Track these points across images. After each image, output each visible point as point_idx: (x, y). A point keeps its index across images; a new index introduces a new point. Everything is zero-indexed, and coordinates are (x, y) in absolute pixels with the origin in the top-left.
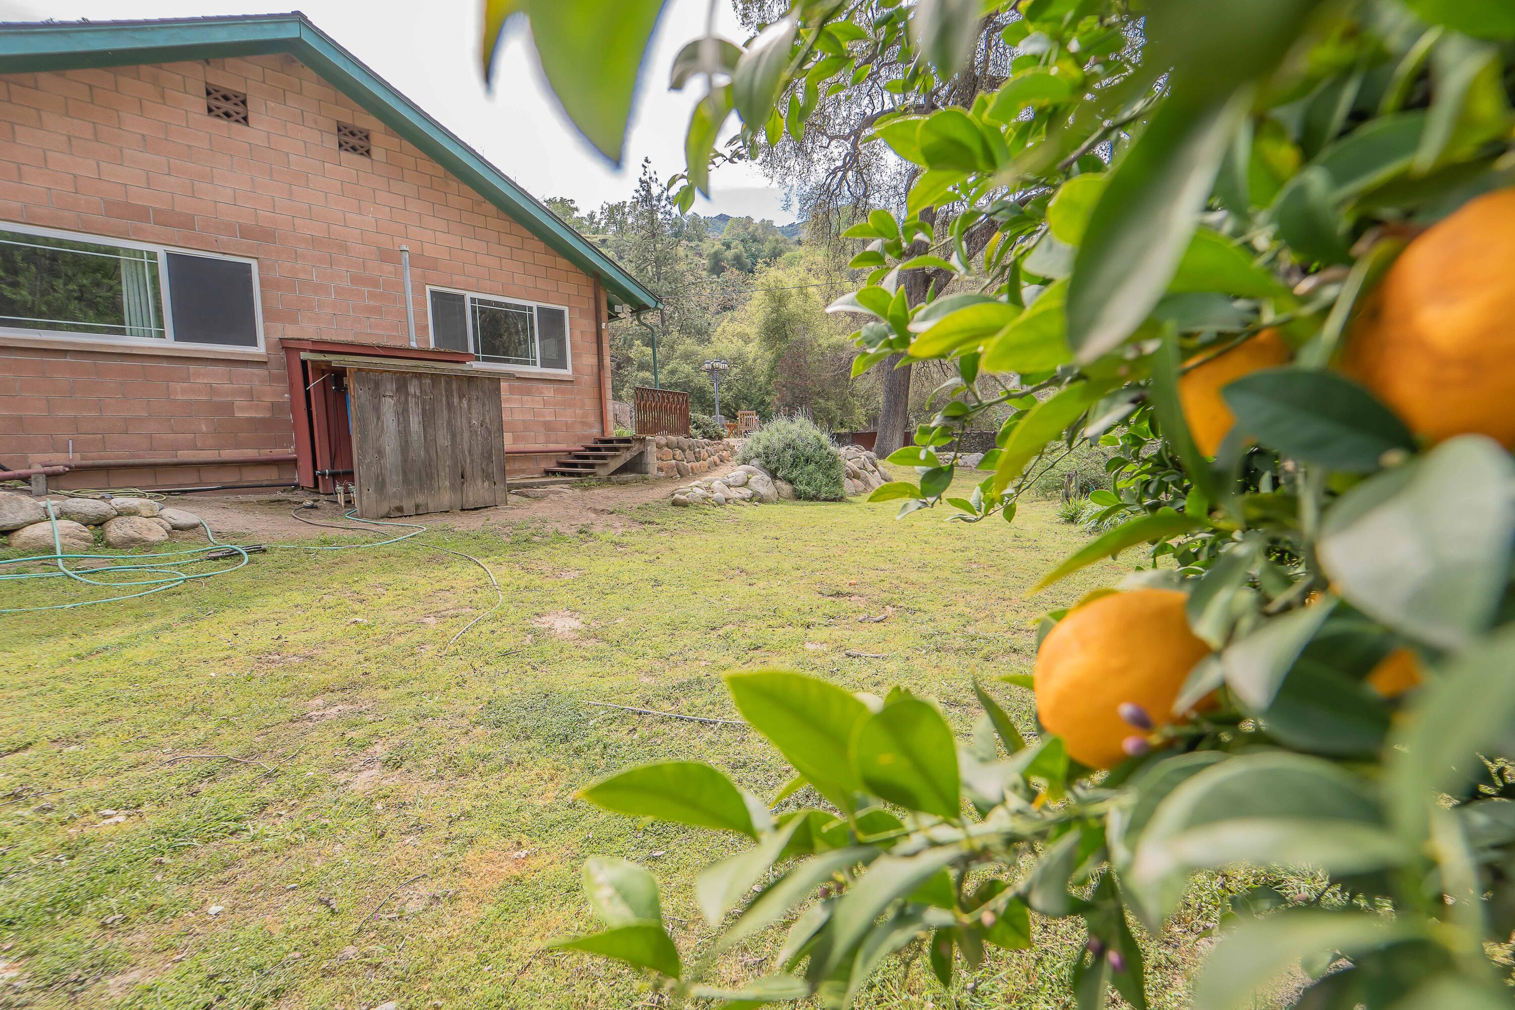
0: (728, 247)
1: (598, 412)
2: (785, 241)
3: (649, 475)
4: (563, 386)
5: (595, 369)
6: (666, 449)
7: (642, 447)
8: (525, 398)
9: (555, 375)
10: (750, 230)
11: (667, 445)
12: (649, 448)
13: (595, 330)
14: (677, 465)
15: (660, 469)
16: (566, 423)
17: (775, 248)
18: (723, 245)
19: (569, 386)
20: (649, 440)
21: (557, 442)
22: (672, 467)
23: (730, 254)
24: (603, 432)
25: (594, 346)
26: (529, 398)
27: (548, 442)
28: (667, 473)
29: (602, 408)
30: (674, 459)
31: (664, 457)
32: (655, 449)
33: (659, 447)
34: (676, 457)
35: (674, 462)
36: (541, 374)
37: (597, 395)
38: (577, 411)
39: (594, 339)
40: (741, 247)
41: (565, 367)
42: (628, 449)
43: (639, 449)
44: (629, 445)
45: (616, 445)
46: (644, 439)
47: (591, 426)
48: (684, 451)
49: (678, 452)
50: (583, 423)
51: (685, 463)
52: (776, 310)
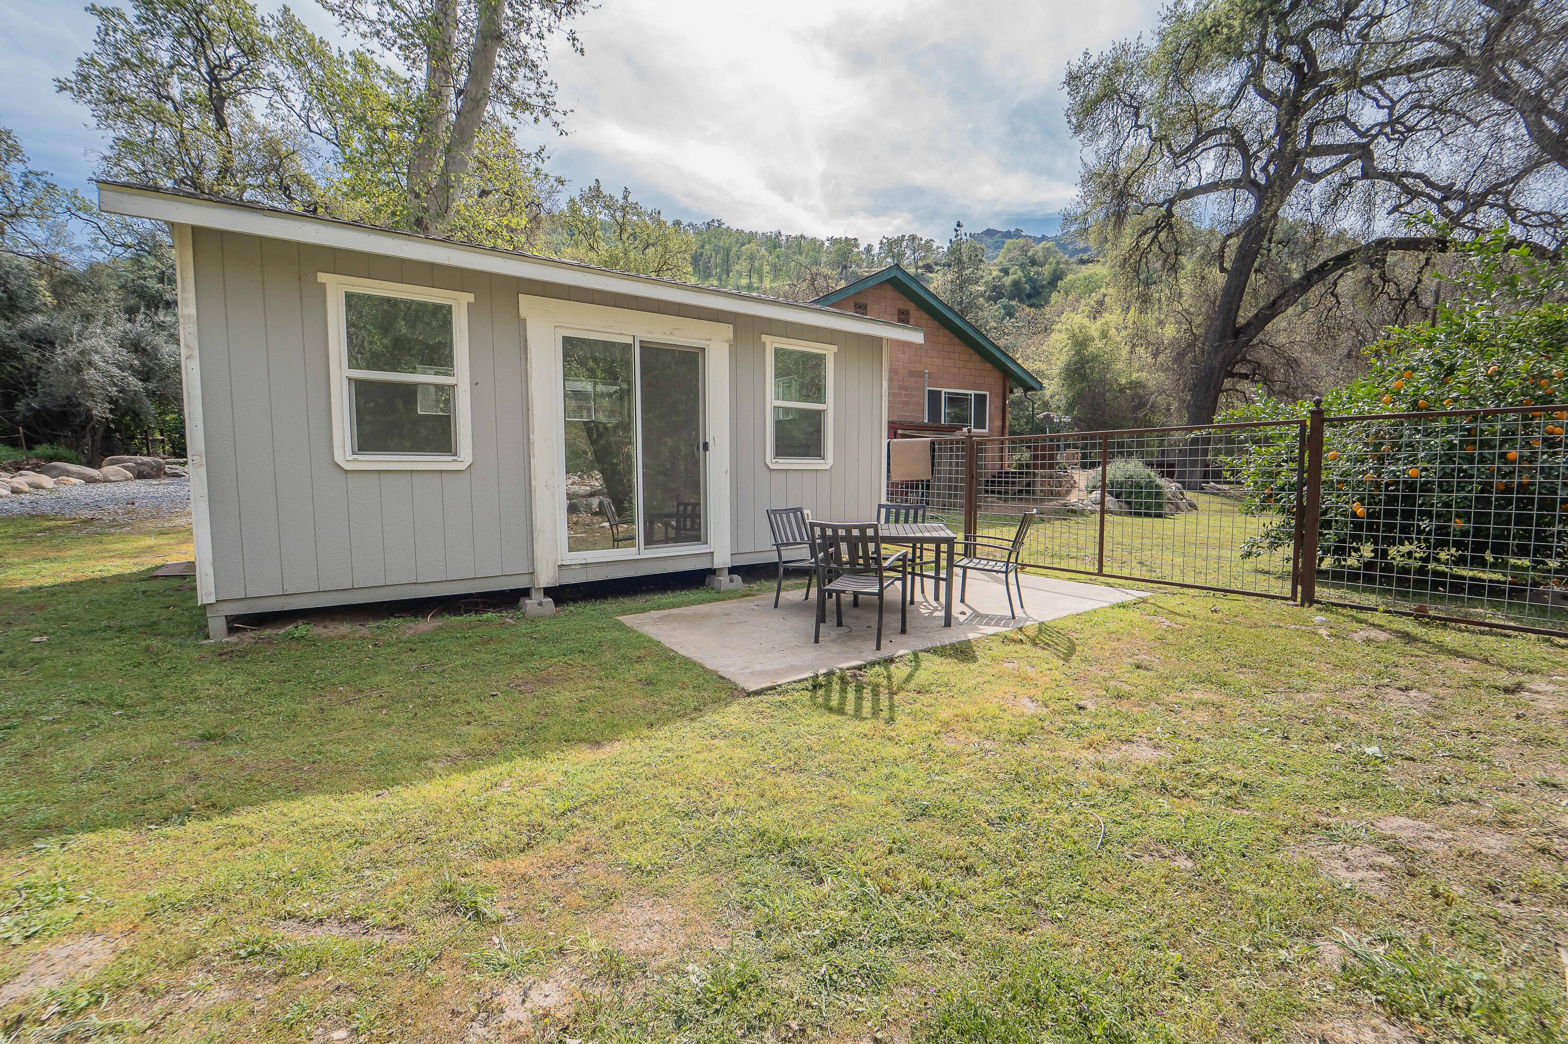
0: (1006, 272)
2: (1066, 263)
10: (1030, 254)
17: (1055, 271)
18: (1001, 271)
23: (1008, 281)
34: (1050, 484)
35: (1049, 487)
38: (990, 455)
40: (1020, 273)
41: (985, 428)
52: (1078, 353)
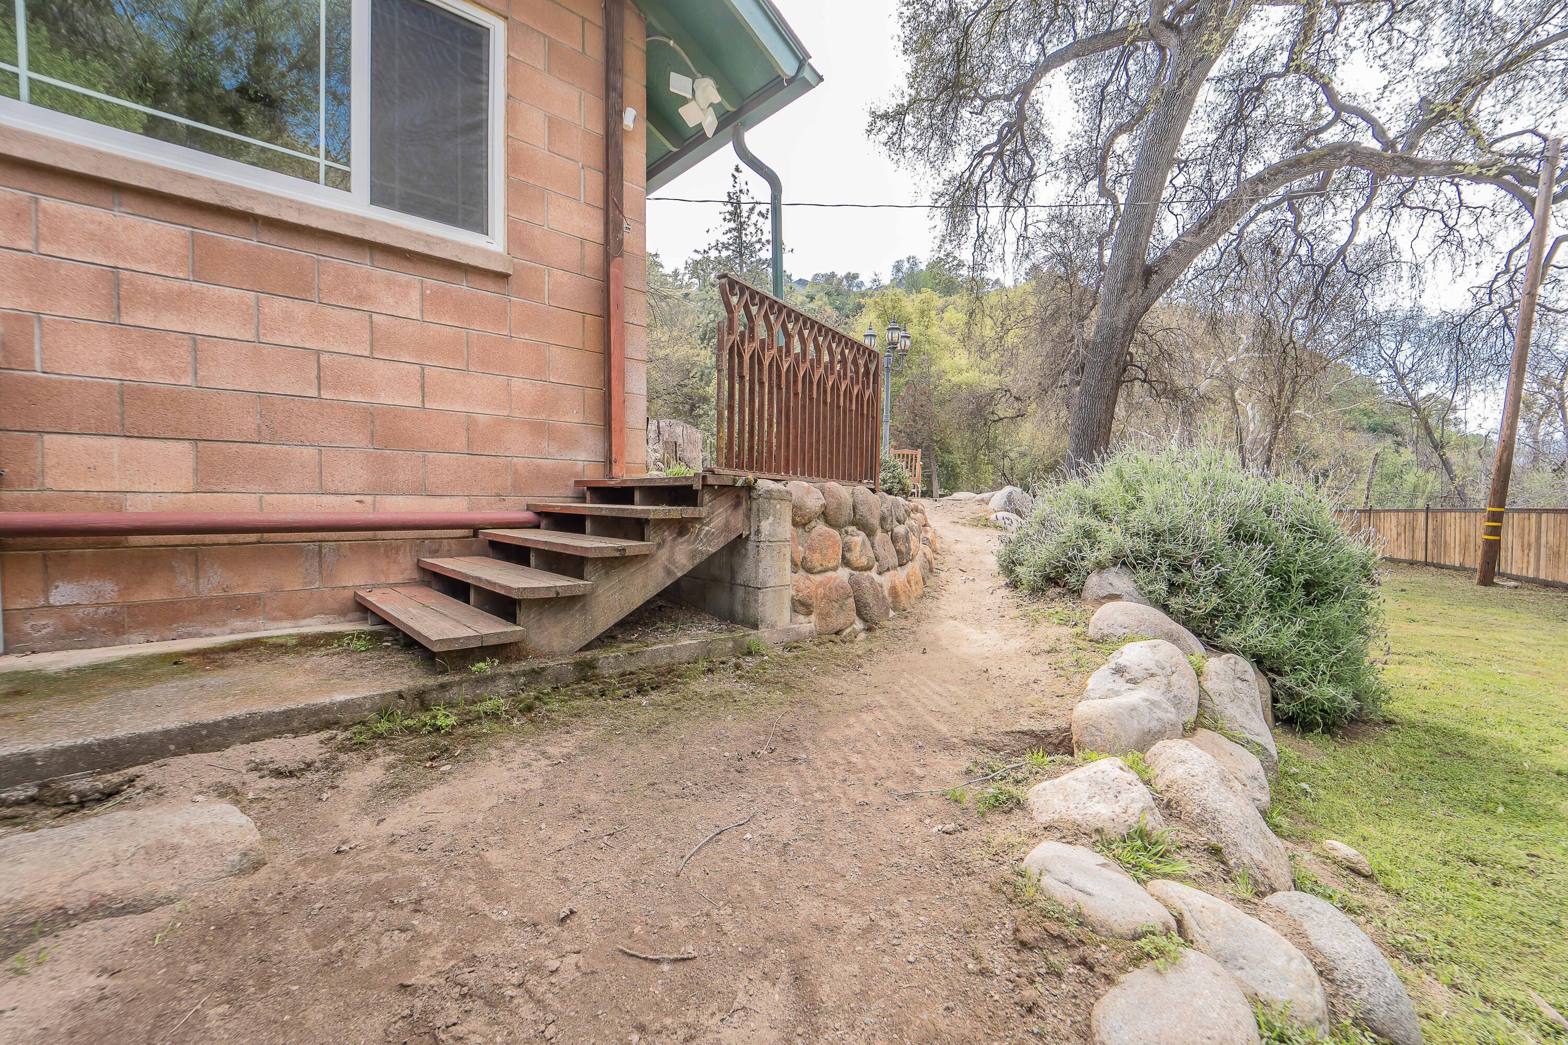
1: (594, 396)
3: (764, 633)
4: (462, 288)
5: (593, 255)
6: (820, 527)
7: (738, 522)
8: (276, 306)
9: (428, 239)
11: (825, 516)
12: (765, 526)
13: (599, 130)
14: (855, 584)
15: (802, 606)
16: (470, 425)
19: (488, 293)
20: (769, 495)
21: (422, 490)
22: (834, 597)
24: (609, 462)
25: (594, 181)
26: (299, 309)
27: (379, 489)
28: (824, 616)
29: (608, 382)
30: (846, 563)
31: (816, 560)
32: (786, 529)
33: (801, 522)
34: (854, 556)
35: (843, 574)
36: (363, 222)
37: (593, 341)
38: (517, 384)
39: (596, 156)
41: (480, 225)
42: (682, 527)
43: (726, 527)
44: (688, 512)
45: (638, 509)
46: (749, 488)
47: (569, 441)
48: (870, 533)
49: (859, 538)
50: (539, 429)
51: (873, 573)
